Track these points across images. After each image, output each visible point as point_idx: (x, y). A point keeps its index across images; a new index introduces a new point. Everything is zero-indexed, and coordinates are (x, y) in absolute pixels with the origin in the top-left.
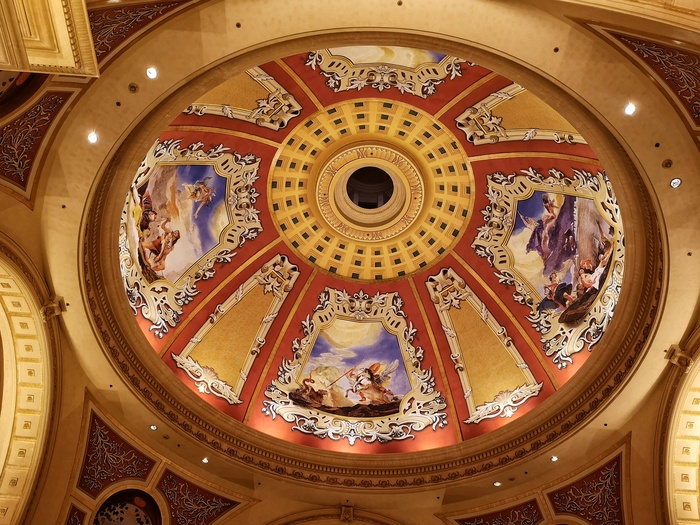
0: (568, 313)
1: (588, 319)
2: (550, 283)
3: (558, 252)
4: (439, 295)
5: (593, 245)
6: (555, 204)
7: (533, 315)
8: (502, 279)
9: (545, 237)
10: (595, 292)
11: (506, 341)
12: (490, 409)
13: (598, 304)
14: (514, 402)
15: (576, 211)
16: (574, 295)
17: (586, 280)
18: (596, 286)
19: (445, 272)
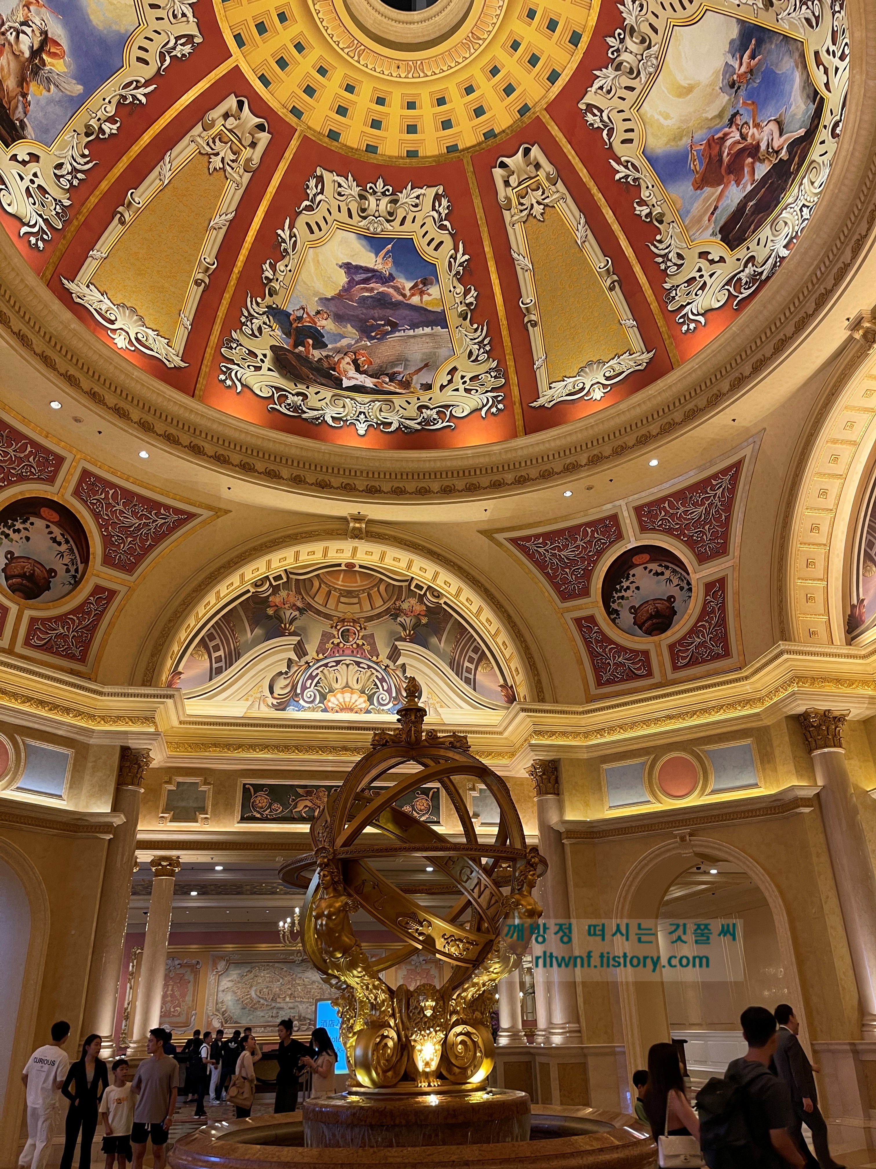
0: (290, 356)
1: (301, 388)
2: (312, 313)
3: (358, 312)
4: (218, 127)
5: (393, 364)
6: (425, 297)
7: (258, 304)
8: (285, 234)
9: (372, 290)
10: (337, 383)
11: (200, 276)
12: (104, 307)
13: (327, 393)
14: (137, 339)
15: (427, 330)
16: (316, 354)
17: (343, 365)
18: (346, 383)
19: (260, 127)
